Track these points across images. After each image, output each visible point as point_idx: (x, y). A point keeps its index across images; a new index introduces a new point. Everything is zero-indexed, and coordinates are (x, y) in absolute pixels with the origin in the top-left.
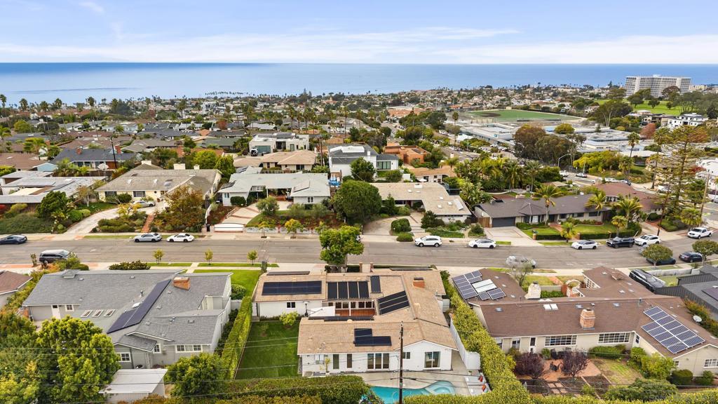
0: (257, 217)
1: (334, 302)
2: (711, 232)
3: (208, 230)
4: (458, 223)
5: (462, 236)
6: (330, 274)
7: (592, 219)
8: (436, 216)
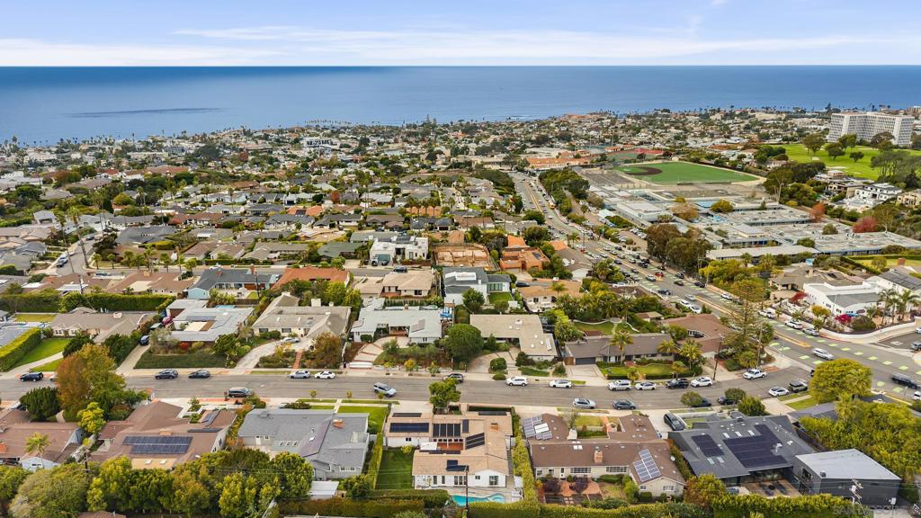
0: (382, 355)
1: (438, 439)
2: (765, 373)
3: (345, 367)
4: (546, 362)
5: (546, 374)
6: (436, 416)
7: (664, 358)
8: (527, 356)
